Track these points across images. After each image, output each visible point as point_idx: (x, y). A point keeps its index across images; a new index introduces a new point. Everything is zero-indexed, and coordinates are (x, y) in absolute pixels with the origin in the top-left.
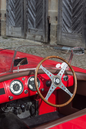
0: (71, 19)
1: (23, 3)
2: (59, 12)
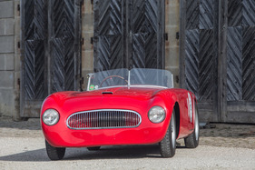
0: (197, 77)
1: (124, 55)
2: (181, 69)
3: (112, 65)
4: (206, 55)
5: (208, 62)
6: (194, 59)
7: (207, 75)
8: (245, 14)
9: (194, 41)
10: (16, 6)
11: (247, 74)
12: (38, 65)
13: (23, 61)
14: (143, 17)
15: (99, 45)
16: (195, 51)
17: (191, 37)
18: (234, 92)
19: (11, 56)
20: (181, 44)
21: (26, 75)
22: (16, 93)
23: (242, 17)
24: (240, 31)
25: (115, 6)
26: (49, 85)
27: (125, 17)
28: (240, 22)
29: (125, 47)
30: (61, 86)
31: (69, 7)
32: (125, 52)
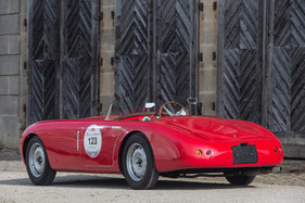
0: (237, 104)
1: (151, 78)
2: (218, 94)
3: (136, 89)
4: (248, 78)
5: (250, 87)
6: (234, 83)
7: (248, 102)
8: (294, 32)
9: (233, 63)
10: (22, 21)
11: (296, 101)
12: (48, 89)
13: (30, 84)
14: (173, 34)
15: (121, 66)
16: (235, 74)
17: (230, 58)
18: (281, 121)
19: (16, 78)
20: (218, 66)
21: (33, 101)
22: (21, 121)
23: (291, 35)
24: (288, 51)
25: (140, 22)
26: (61, 112)
27: (151, 34)
28: (288, 41)
29: (151, 68)
30: (75, 113)
31: (85, 22)
32: (151, 74)
